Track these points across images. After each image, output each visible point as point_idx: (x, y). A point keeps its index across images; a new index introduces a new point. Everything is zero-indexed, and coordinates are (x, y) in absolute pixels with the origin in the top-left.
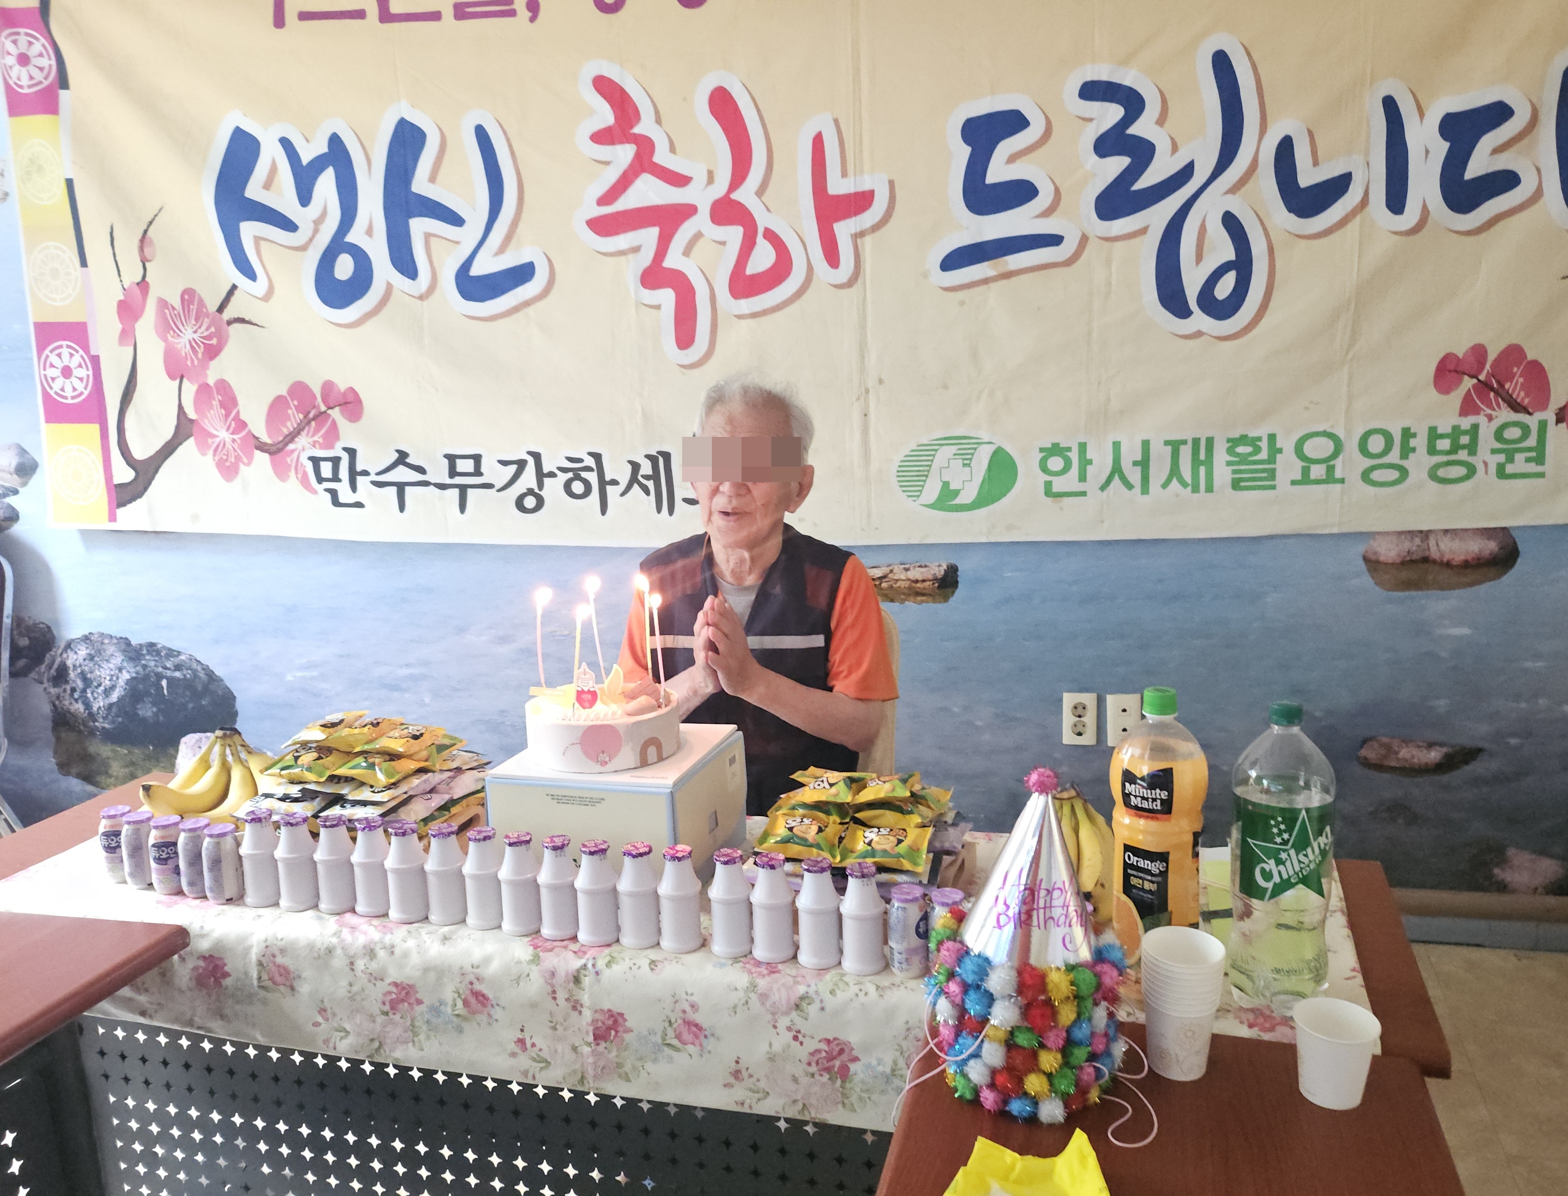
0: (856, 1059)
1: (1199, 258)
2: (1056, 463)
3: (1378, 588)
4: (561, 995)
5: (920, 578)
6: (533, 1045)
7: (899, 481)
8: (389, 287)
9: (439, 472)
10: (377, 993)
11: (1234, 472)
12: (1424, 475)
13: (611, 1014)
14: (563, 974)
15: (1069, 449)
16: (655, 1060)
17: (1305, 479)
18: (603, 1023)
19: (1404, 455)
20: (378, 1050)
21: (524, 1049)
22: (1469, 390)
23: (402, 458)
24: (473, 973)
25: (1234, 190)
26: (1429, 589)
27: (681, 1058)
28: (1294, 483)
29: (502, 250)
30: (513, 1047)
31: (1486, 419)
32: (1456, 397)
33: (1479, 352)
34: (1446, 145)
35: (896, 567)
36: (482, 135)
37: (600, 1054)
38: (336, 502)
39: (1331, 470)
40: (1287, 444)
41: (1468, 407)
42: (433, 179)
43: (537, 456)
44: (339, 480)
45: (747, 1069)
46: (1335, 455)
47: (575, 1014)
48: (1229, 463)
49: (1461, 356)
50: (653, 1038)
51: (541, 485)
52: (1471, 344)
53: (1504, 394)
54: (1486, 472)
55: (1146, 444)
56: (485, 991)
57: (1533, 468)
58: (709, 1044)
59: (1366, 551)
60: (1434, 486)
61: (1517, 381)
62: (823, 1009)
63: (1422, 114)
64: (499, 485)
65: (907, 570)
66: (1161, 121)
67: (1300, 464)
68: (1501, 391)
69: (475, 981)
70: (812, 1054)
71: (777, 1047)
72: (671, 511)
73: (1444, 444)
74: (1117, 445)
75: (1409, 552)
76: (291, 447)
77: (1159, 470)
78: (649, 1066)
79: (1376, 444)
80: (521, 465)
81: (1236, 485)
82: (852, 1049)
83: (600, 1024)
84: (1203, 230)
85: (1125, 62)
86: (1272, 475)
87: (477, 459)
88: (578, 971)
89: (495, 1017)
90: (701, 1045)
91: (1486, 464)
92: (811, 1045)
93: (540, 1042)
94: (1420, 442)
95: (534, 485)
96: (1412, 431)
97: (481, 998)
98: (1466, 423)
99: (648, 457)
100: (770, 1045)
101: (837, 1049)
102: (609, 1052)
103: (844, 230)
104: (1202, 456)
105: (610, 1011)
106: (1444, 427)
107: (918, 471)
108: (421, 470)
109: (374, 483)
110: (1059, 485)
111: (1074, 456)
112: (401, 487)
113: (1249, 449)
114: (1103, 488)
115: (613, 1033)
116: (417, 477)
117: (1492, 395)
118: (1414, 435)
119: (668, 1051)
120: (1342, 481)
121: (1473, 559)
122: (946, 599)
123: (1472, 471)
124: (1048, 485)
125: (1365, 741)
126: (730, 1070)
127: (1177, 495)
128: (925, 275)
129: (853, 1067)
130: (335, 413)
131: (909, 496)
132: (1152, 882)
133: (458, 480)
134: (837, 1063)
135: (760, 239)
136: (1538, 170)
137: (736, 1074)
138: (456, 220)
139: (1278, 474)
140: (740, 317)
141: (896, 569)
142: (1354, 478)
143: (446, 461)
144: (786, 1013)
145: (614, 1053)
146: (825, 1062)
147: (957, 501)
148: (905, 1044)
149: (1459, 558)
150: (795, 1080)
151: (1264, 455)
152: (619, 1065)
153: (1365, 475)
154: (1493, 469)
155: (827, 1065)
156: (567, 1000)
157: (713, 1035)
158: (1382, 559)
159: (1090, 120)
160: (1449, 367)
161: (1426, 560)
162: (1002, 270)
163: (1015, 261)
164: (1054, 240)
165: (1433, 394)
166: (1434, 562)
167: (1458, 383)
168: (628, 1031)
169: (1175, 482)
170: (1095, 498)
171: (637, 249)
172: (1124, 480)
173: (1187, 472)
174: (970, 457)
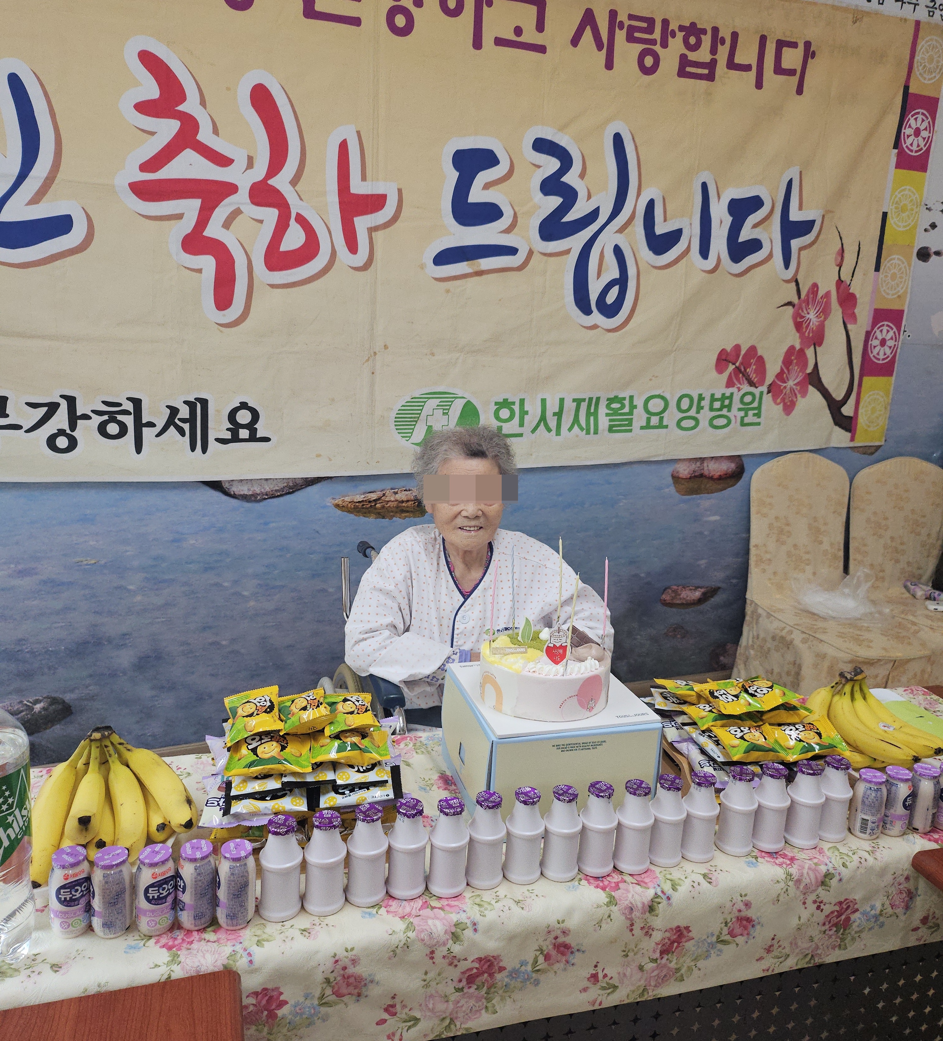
1: (599, 275)
2: (505, 413)
5: (405, 498)
7: (396, 425)
11: (611, 420)
12: (707, 423)
15: (513, 403)
17: (648, 426)
19: (698, 412)
22: (731, 372)
28: (642, 428)
29: (36, 200)
31: (737, 390)
32: (725, 377)
33: (737, 348)
34: (731, 219)
36: (17, 85)
39: (661, 419)
40: (639, 402)
41: (730, 384)
43: (71, 401)
46: (664, 410)
48: (607, 415)
49: (729, 350)
51: (73, 426)
52: (734, 344)
53: (747, 375)
54: (736, 422)
55: (562, 400)
57: (756, 420)
59: (674, 471)
60: (711, 429)
61: (753, 368)
63: (720, 196)
64: (26, 427)
67: (646, 416)
68: (745, 373)
72: (204, 450)
73: (717, 405)
74: (543, 401)
75: (695, 471)
77: (568, 419)
79: (685, 404)
80: (53, 408)
81: (611, 429)
84: (602, 257)
86: (631, 422)
87: (4, 401)
91: (736, 417)
94: (705, 403)
95: (66, 426)
96: (703, 396)
98: (728, 392)
99: (185, 402)
103: (363, 223)
104: (592, 411)
106: (718, 396)
107: (411, 418)
111: (516, 408)
113: (619, 405)
114: (534, 431)
117: (741, 375)
123: (729, 421)
127: (577, 436)
128: (424, 267)
131: (403, 437)
135: (292, 222)
136: (772, 241)
139: (634, 422)
140: (272, 286)
141: (388, 493)
142: (673, 425)
151: (626, 410)
153: (679, 424)
154: (738, 420)
158: (681, 476)
159: (539, 167)
160: (724, 357)
161: (702, 476)
162: (476, 269)
163: (486, 263)
164: (512, 251)
165: (714, 373)
166: (705, 476)
167: (727, 367)
169: (576, 427)
170: (528, 438)
171: (179, 216)
172: (546, 425)
173: (583, 420)
174: (448, 407)
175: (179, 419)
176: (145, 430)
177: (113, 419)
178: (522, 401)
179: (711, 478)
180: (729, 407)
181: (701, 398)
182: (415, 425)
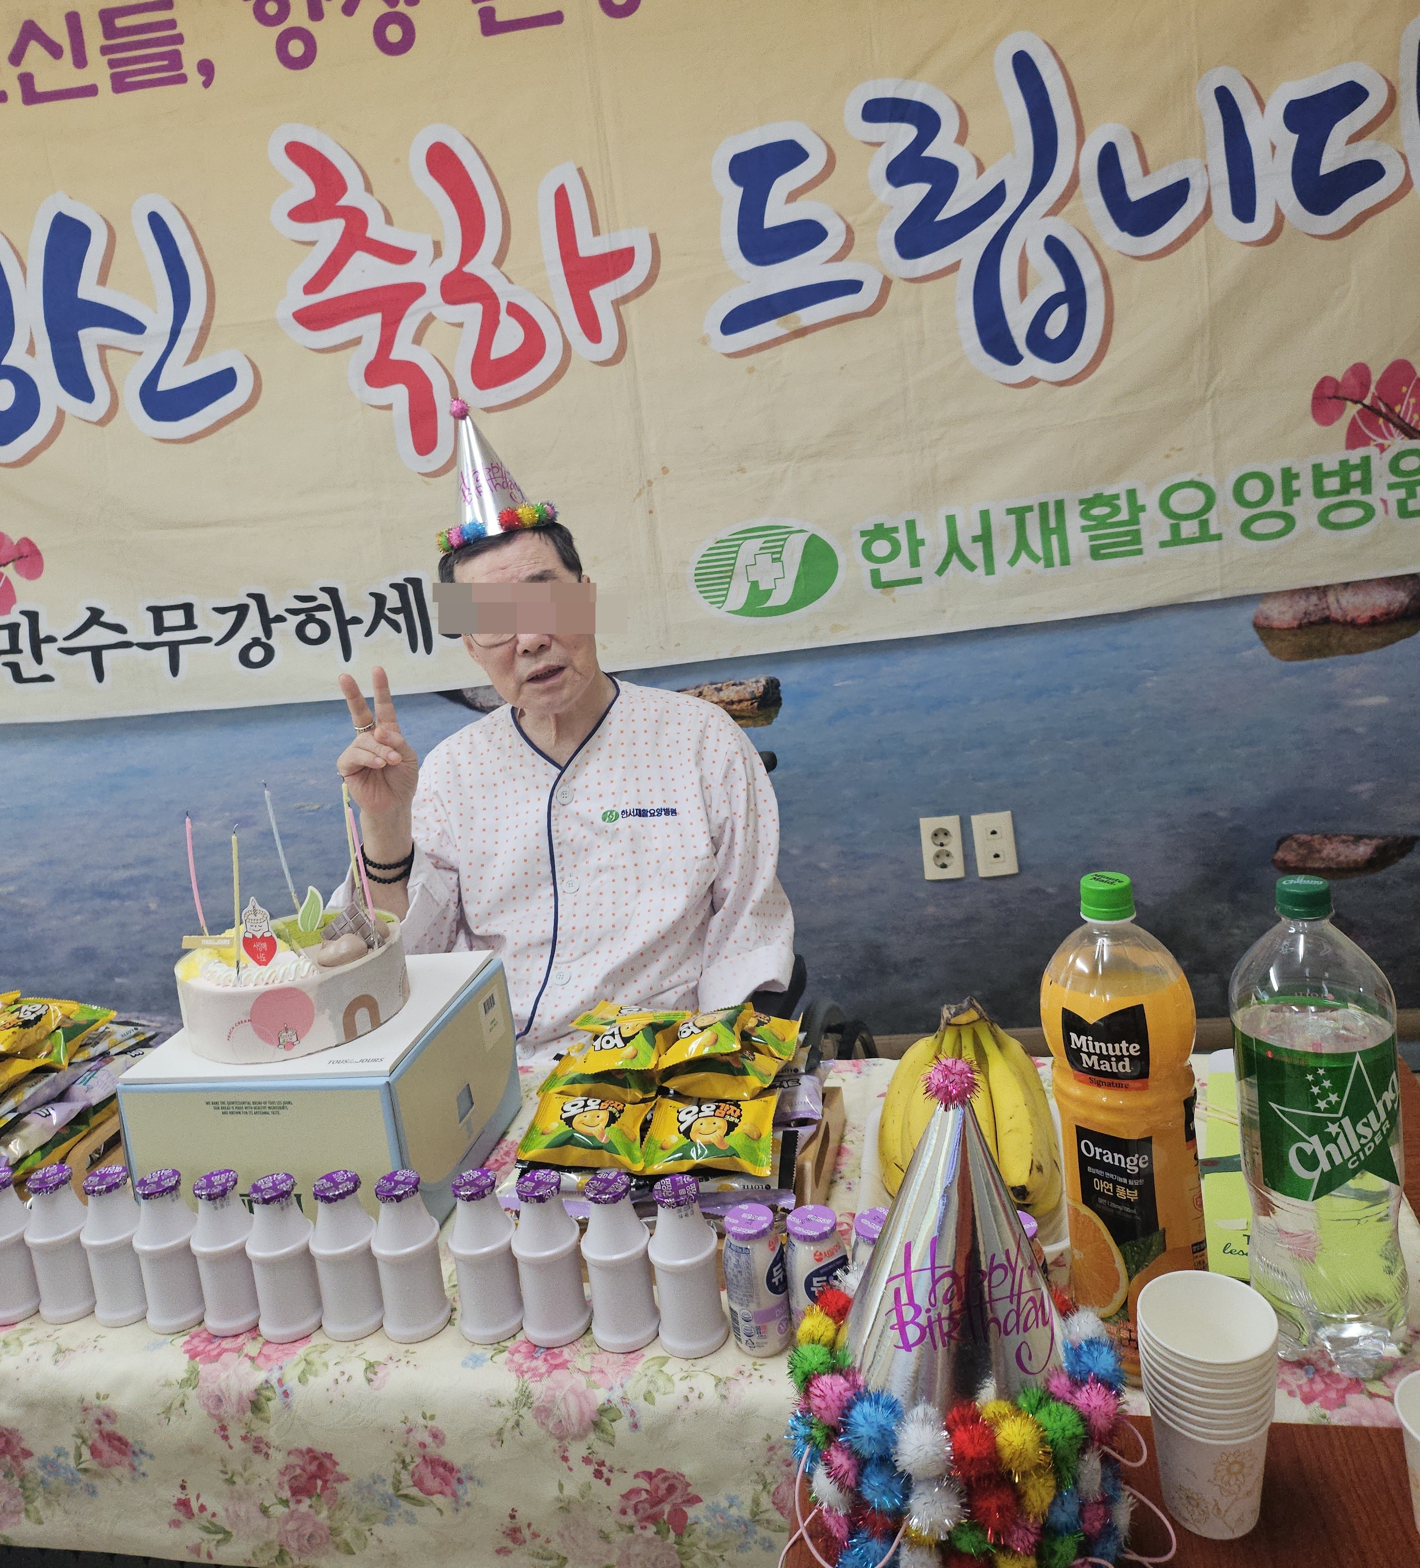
0: (695, 1500)
1: (1023, 292)
2: (881, 548)
3: (1274, 659)
4: (235, 1432)
5: (735, 698)
6: (202, 1508)
7: (698, 587)
8: (62, 412)
9: (142, 629)
11: (1092, 538)
12: (1314, 521)
13: (311, 1455)
14: (234, 1398)
15: (895, 530)
16: (388, 1521)
17: (1176, 539)
18: (304, 1470)
19: (1288, 501)
21: (190, 1514)
22: (1354, 419)
23: (95, 617)
24: (99, 1407)
25: (1054, 210)
26: (1334, 655)
27: (425, 1514)
28: (1163, 544)
29: (195, 356)
30: (171, 1513)
31: (1377, 450)
32: (1342, 425)
33: (1360, 372)
34: (1295, 137)
35: (706, 689)
36: (157, 223)
37: (305, 1517)
38: (18, 677)
39: (1204, 525)
40: (1149, 499)
41: (1355, 438)
42: (102, 281)
43: (260, 599)
44: (21, 652)
45: (529, 1525)
46: (1208, 507)
47: (258, 1459)
48: (1084, 529)
49: (1339, 378)
50: (379, 1488)
51: (268, 633)
52: (1351, 364)
53: (1396, 420)
54: (1386, 512)
55: (985, 515)
56: (120, 1433)
58: (469, 1491)
59: (1256, 617)
60: (1327, 532)
61: (1408, 403)
62: (635, 1426)
63: (1263, 103)
64: (217, 637)
65: (719, 690)
66: (961, 139)
67: (1168, 522)
68: (1391, 416)
69: (104, 1419)
70: (626, 1496)
71: (571, 1490)
72: (428, 649)
73: (1332, 484)
74: (951, 520)
75: (1305, 613)
77: (1004, 547)
78: (380, 1529)
79: (1254, 490)
80: (242, 611)
81: (1096, 553)
82: (688, 1485)
83: (298, 1471)
84: (1023, 260)
85: (912, 74)
86: (1136, 537)
87: (188, 609)
88: (257, 1392)
89: (142, 1469)
90: (454, 1494)
91: (1384, 502)
92: (623, 1483)
93: (213, 1505)
94: (1304, 483)
95: (260, 633)
96: (1294, 471)
98: (1355, 456)
99: (393, 586)
100: (561, 1487)
101: (664, 1486)
102: (318, 1513)
103: (602, 297)
104: (1053, 524)
105: (310, 1451)
106: (1330, 464)
107: (720, 572)
108: (119, 628)
109: (62, 650)
110: (888, 572)
111: (902, 537)
112: (97, 652)
113: (1106, 510)
114: (941, 571)
115: (319, 1483)
116: (115, 637)
117: (1381, 421)
118: (1296, 476)
119: (405, 1505)
120: (1219, 537)
121: (1382, 614)
122: (769, 720)
123: (1369, 513)
124: (875, 574)
125: (1280, 842)
126: (504, 1529)
127: (1028, 572)
128: (704, 341)
129: (692, 1512)
130: (9, 571)
131: (712, 603)
132: (1131, 1188)
133: (167, 637)
134: (667, 1508)
135: (504, 316)
136: (1404, 158)
137: (514, 1534)
138: (136, 327)
139: (1144, 535)
140: (489, 409)
142: (1232, 532)
143: (150, 615)
144: (580, 1437)
145: (324, 1513)
146: (647, 1506)
147: (771, 604)
148: (767, 1472)
149: (1365, 616)
150: (605, 1537)
151: (1124, 515)
152: (334, 1532)
153: (1245, 528)
154: (1393, 507)
155: (650, 1511)
156: (244, 1438)
157: (471, 1478)
158: (1276, 624)
159: (879, 144)
160: (1330, 392)
161: (1327, 620)
162: (794, 327)
163: (809, 315)
164: (852, 287)
165: (1313, 426)
166: (1336, 622)
167: (1341, 411)
168: (342, 1478)
169: (1024, 556)
170: (932, 586)
171: (357, 341)
172: (964, 559)
173: (1036, 543)
174: (780, 549)
175: (389, 610)
176: (350, 628)
177: (311, 619)
178: (911, 526)
179: (1352, 624)
180: (1366, 485)
181: (1289, 476)
182: (729, 583)
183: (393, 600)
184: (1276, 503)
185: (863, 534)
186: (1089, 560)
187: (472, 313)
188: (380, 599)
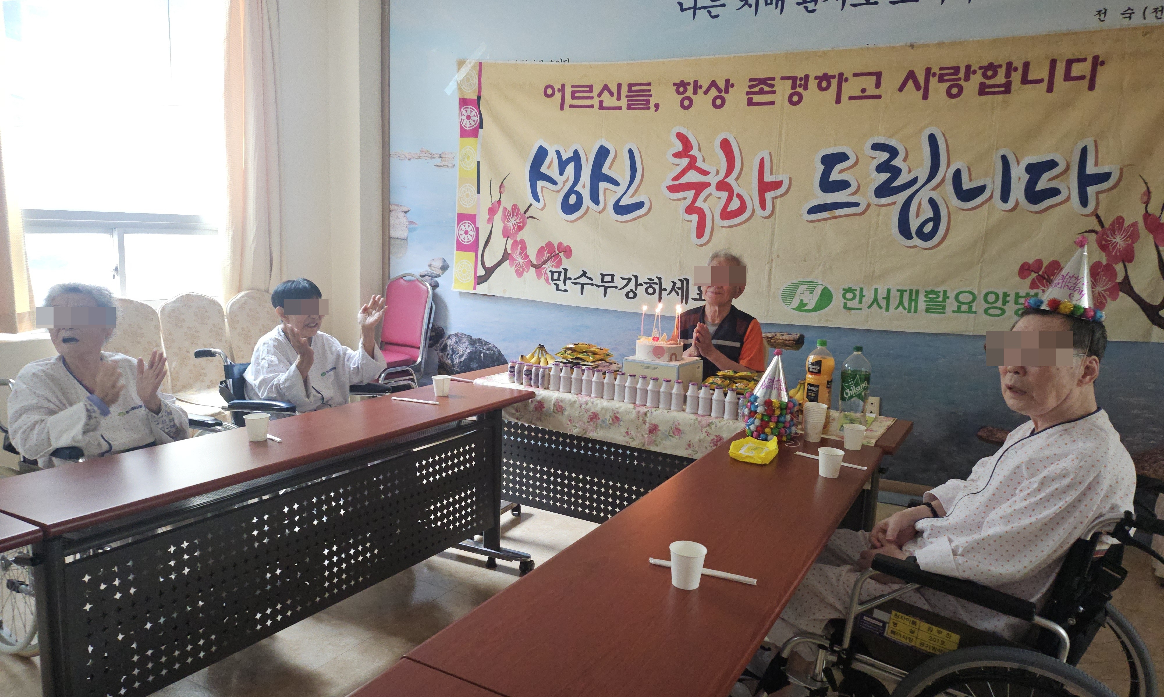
1: (918, 215)
2: (849, 295)
4: (641, 419)
5: (788, 339)
6: (630, 434)
7: (782, 298)
8: (588, 208)
9: (597, 281)
10: (586, 416)
11: (927, 305)
12: (1013, 313)
14: (641, 413)
15: (856, 290)
16: (666, 440)
17: (959, 310)
18: (652, 427)
19: (1003, 304)
20: (585, 433)
21: (628, 435)
22: (1034, 278)
23: (584, 274)
24: (615, 411)
25: (934, 188)
27: (674, 440)
28: (954, 312)
29: (632, 196)
30: (625, 434)
31: (1041, 291)
32: (1028, 281)
33: (1039, 262)
34: (1029, 176)
36: (631, 152)
37: (650, 437)
38: (557, 289)
39: (970, 307)
40: (951, 295)
41: (1033, 285)
42: (610, 168)
43: (636, 277)
44: (560, 280)
45: (692, 444)
46: (973, 301)
47: (644, 424)
48: (925, 301)
49: (1031, 263)
50: (666, 433)
51: (636, 289)
52: (1037, 259)
55: (889, 291)
56: (618, 416)
58: (682, 435)
62: (716, 426)
63: (1018, 162)
64: (620, 287)
65: (783, 335)
66: (905, 160)
67: (956, 304)
68: (1049, 280)
69: (616, 413)
70: (712, 439)
71: (702, 437)
72: (687, 303)
73: (1022, 300)
74: (876, 290)
76: (544, 266)
77: (894, 302)
78: (664, 442)
79: (991, 298)
80: (630, 280)
81: (928, 311)
84: (920, 204)
85: (892, 136)
86: (944, 307)
87: (613, 276)
88: (646, 412)
89: (621, 424)
90: (680, 435)
92: (712, 437)
93: (633, 433)
94: (1011, 299)
95: (633, 288)
96: (1008, 294)
97: (617, 418)
98: (1033, 292)
99: (680, 280)
100: (700, 436)
103: (769, 196)
104: (914, 298)
105: (654, 424)
106: (1022, 293)
107: (791, 294)
108: (591, 279)
109: (573, 283)
110: (850, 304)
111: (858, 293)
112: (582, 285)
113: (934, 296)
114: (869, 307)
115: (655, 430)
116: (589, 281)
117: (1045, 281)
118: (1009, 296)
119: (670, 437)
120: (975, 312)
122: (798, 349)
124: (845, 304)
125: (981, 428)
127: (901, 313)
128: (801, 215)
130: (561, 255)
131: (785, 304)
132: (814, 394)
133: (605, 284)
135: (735, 197)
136: (1069, 189)
137: (689, 445)
138: (617, 184)
139: (947, 307)
140: (723, 227)
141: (778, 334)
142: (981, 311)
143: (601, 276)
144: (706, 427)
145: (654, 437)
147: (806, 308)
150: (706, 448)
151: (940, 299)
152: (655, 441)
153: (986, 311)
155: (716, 444)
157: (684, 432)
159: (875, 158)
160: (1026, 267)
162: (833, 215)
163: (839, 212)
164: (856, 205)
165: (1017, 278)
167: (1030, 275)
168: (659, 430)
169: (901, 307)
170: (865, 311)
171: (685, 198)
172: (878, 305)
173: (906, 303)
174: (813, 290)
175: (677, 287)
176: (663, 292)
177: (651, 286)
178: (861, 290)
181: (1005, 295)
182: (793, 298)
183: (679, 285)
184: (999, 304)
185: (844, 290)
186: (924, 312)
187: (725, 195)
188: (674, 284)
